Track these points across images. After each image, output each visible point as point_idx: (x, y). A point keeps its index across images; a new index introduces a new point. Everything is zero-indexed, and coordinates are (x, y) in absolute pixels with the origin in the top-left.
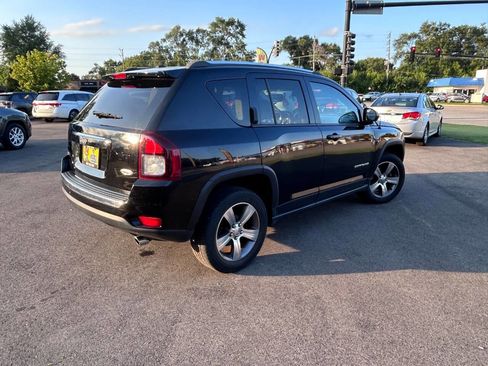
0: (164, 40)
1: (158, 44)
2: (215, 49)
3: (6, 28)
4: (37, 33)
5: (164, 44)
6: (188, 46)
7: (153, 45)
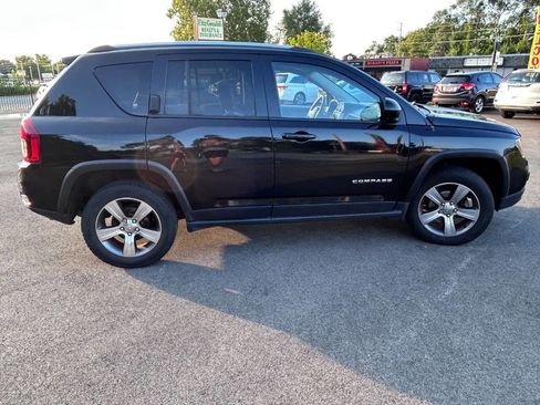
0: (454, 7)
1: (445, 12)
2: (526, 11)
3: (285, 12)
4: (311, 13)
5: (453, 12)
6: (486, 11)
7: (440, 14)
